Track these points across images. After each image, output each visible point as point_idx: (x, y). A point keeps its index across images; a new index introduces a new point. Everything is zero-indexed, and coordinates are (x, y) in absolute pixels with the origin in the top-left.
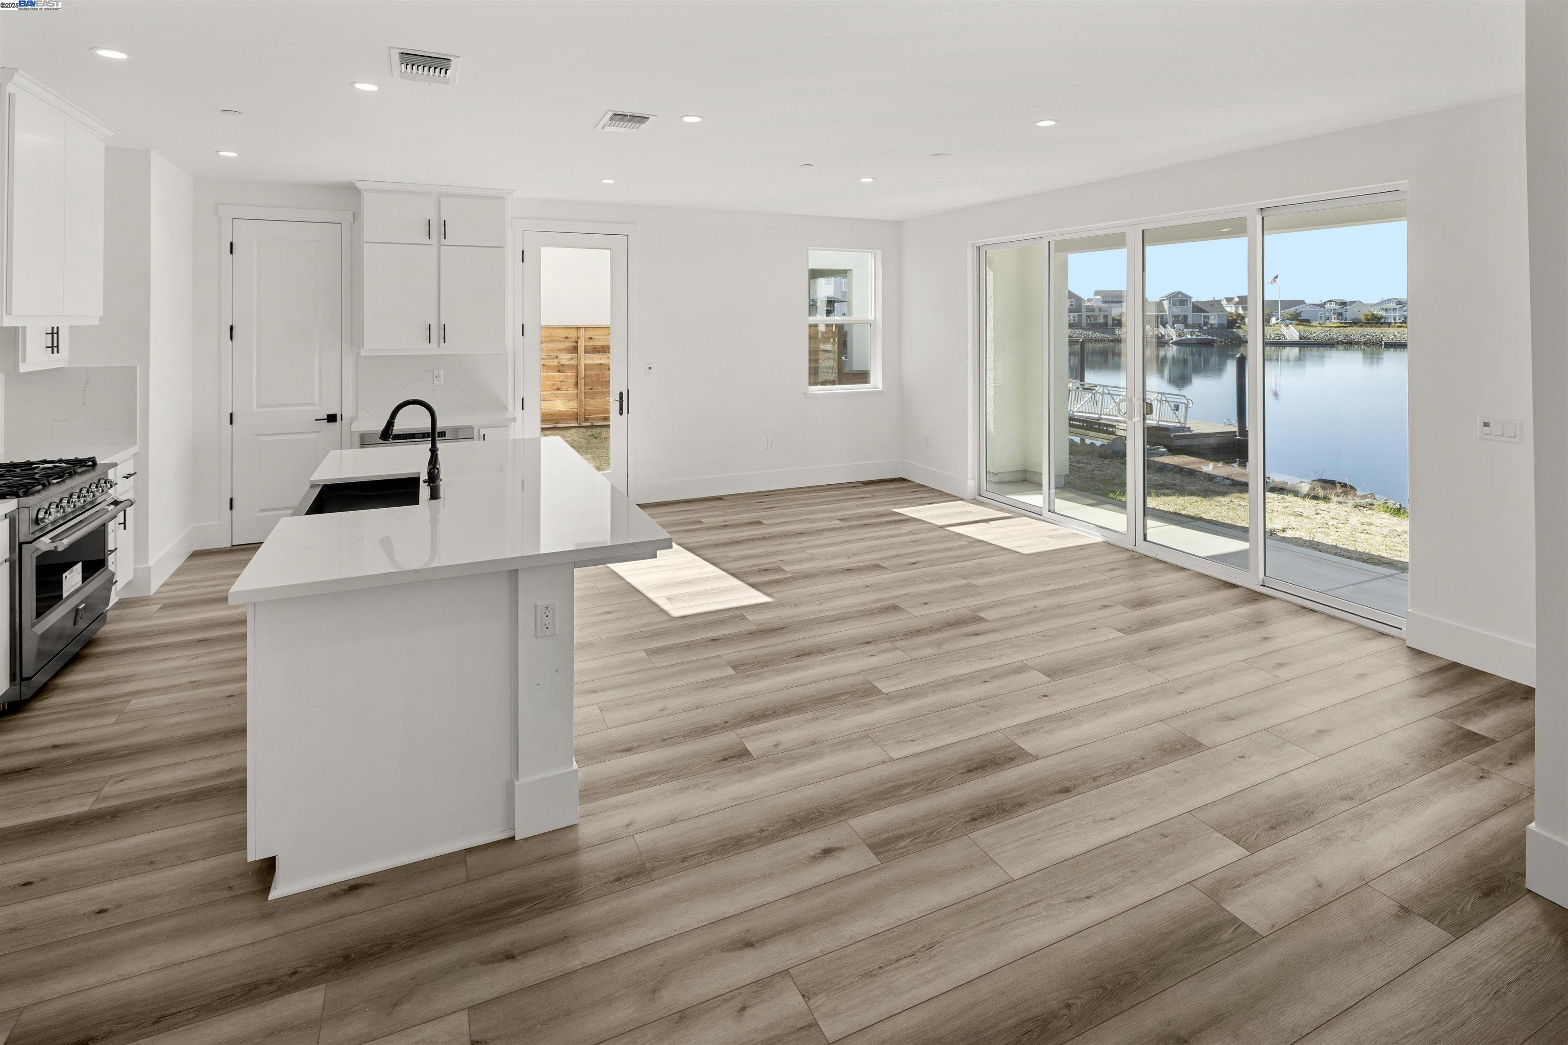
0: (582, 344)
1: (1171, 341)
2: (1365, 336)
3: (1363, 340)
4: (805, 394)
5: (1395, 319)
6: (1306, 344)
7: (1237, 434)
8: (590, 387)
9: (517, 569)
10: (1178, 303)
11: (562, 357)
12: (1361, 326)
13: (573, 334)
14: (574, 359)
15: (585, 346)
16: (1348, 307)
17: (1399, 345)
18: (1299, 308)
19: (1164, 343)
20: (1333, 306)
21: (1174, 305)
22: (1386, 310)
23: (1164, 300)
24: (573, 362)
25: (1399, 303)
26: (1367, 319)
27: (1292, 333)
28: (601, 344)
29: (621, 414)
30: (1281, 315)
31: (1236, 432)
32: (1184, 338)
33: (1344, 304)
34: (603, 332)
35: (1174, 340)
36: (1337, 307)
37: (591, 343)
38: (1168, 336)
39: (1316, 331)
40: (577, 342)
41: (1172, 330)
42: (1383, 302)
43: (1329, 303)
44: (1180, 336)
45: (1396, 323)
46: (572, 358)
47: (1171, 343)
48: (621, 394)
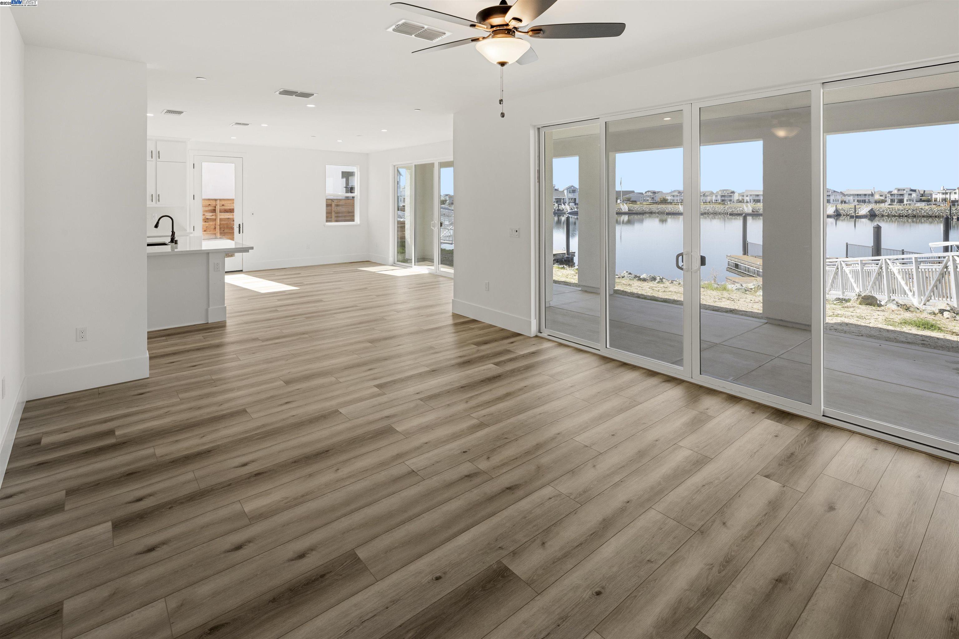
0: (218, 208)
1: (567, 212)
2: (658, 209)
3: (657, 211)
4: (324, 225)
5: (677, 200)
6: (631, 213)
7: (566, 254)
8: (223, 230)
9: (209, 253)
10: (571, 191)
11: (207, 215)
12: (659, 204)
13: (213, 203)
14: (214, 216)
15: (220, 209)
16: (657, 195)
17: (672, 214)
18: (631, 195)
19: (564, 213)
20: (650, 194)
21: (570, 192)
22: (673, 196)
23: (564, 190)
24: (213, 217)
25: (679, 192)
26: (661, 201)
27: (625, 208)
28: (229, 208)
29: (239, 233)
30: (622, 198)
31: (565, 253)
32: (573, 210)
33: (654, 193)
34: (230, 202)
35: (568, 212)
36: (652, 194)
37: (223, 208)
38: (566, 210)
39: (637, 207)
40: (215, 207)
41: (568, 206)
42: (672, 192)
43: (648, 192)
44: (571, 209)
45: (674, 203)
46: (213, 215)
47: (567, 213)
48: (239, 225)
